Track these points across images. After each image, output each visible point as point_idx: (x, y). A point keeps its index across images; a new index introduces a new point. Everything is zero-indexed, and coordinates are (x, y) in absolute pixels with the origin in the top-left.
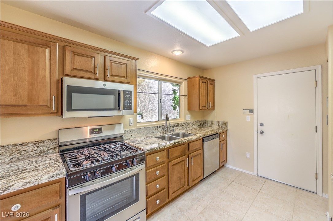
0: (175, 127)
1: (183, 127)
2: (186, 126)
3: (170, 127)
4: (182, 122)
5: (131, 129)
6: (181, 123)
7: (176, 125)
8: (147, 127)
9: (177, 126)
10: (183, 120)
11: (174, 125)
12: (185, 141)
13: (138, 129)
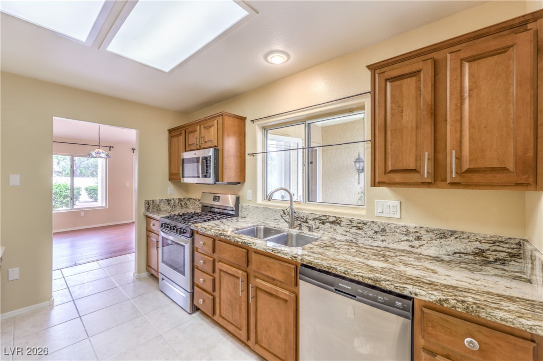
0: (328, 225)
1: (359, 232)
2: (371, 233)
3: (314, 219)
4: (356, 218)
5: (247, 205)
6: (350, 217)
7: (331, 219)
8: (267, 208)
9: (332, 223)
10: (364, 213)
11: (323, 218)
12: (238, 242)
13: (255, 207)
